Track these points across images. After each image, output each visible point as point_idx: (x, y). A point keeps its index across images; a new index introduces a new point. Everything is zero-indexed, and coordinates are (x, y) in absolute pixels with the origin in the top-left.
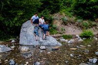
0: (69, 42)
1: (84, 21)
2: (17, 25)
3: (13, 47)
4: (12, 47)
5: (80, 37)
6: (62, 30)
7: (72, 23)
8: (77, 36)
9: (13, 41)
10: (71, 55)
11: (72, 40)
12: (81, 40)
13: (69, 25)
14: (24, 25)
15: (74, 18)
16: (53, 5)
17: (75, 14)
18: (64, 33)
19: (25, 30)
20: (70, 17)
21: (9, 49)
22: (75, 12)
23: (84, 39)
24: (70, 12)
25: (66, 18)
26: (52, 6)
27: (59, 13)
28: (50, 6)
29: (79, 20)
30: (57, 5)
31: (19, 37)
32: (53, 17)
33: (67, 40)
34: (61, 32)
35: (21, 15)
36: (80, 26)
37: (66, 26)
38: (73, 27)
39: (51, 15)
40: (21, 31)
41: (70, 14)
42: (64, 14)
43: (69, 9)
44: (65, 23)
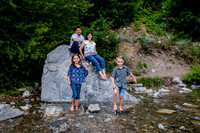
0: (156, 95)
1: (194, 44)
2: (36, 57)
3: (26, 108)
4: (23, 108)
5: (184, 82)
6: (140, 66)
7: (163, 48)
8: (177, 79)
9: (27, 94)
10: (161, 126)
11: (164, 91)
12: (186, 90)
13: (156, 54)
14: (51, 56)
15: (169, 37)
16: (118, 8)
17: (171, 27)
18: (144, 72)
19: (52, 67)
20: (159, 34)
21: (18, 112)
22: (171, 22)
23: (193, 87)
24: (158, 21)
25: (149, 38)
26: (115, 10)
27: (133, 25)
28: (111, 9)
29: (181, 42)
30: (126, 7)
31: (40, 85)
32: (117, 37)
33: (150, 90)
34: (138, 71)
35: (43, 34)
36: (185, 57)
37: (150, 58)
38: (167, 59)
39: (112, 32)
40: (45, 71)
41: (159, 27)
42: (144, 28)
43: (157, 15)
44: (146, 49)
